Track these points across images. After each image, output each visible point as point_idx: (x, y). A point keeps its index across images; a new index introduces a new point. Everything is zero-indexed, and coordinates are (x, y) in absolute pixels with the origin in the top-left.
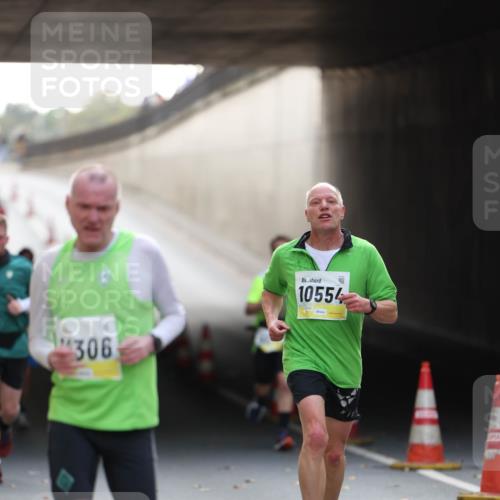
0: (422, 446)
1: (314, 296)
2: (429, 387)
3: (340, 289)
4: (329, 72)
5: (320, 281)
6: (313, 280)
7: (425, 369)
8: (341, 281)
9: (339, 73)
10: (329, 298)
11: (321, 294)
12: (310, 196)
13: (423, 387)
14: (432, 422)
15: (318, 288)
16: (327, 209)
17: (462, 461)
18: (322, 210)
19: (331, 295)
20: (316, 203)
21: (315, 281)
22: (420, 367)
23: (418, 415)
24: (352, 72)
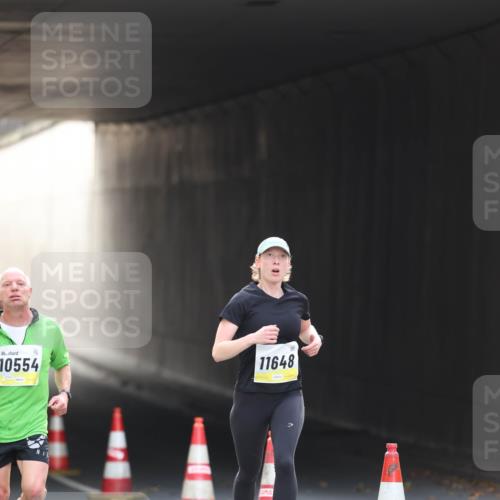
1: (13, 367)
2: (202, 443)
3: (35, 360)
4: (103, 127)
5: (17, 353)
6: (11, 353)
7: (199, 425)
8: (36, 352)
9: (112, 128)
10: (26, 367)
11: (19, 365)
13: (196, 443)
14: (205, 477)
15: (16, 360)
16: (17, 290)
19: (28, 365)
21: (13, 354)
22: (193, 422)
23: (190, 470)
24: (126, 128)
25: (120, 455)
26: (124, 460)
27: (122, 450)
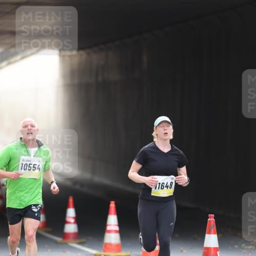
0: (110, 244)
2: (114, 214)
7: (112, 205)
10: (34, 169)
12: (23, 123)
13: (111, 214)
14: (116, 231)
16: (31, 130)
17: (131, 252)
18: (28, 130)
20: (26, 127)
22: (109, 204)
23: (108, 228)
25: (72, 221)
26: (75, 223)
27: (74, 218)
